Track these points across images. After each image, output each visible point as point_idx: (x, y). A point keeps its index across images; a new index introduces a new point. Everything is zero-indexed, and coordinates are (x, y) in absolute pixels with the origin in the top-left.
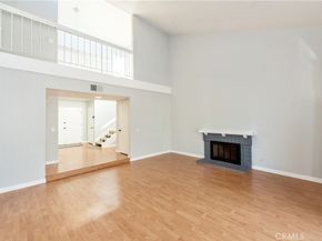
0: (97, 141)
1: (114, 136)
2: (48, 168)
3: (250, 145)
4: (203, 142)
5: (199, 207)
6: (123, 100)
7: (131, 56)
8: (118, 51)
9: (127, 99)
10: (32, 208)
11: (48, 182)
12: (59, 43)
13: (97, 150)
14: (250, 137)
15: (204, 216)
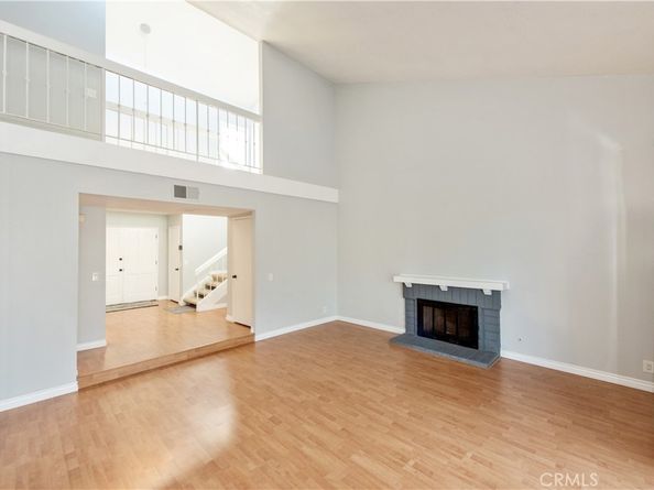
0: (188, 295)
1: (221, 287)
2: (83, 357)
3: (497, 309)
4: (402, 301)
5: (397, 445)
6: (241, 216)
7: (258, 125)
8: (232, 116)
9: (250, 213)
10: (43, 453)
11: (81, 390)
12: (108, 99)
13: (187, 316)
14: (496, 294)
15: (408, 467)
